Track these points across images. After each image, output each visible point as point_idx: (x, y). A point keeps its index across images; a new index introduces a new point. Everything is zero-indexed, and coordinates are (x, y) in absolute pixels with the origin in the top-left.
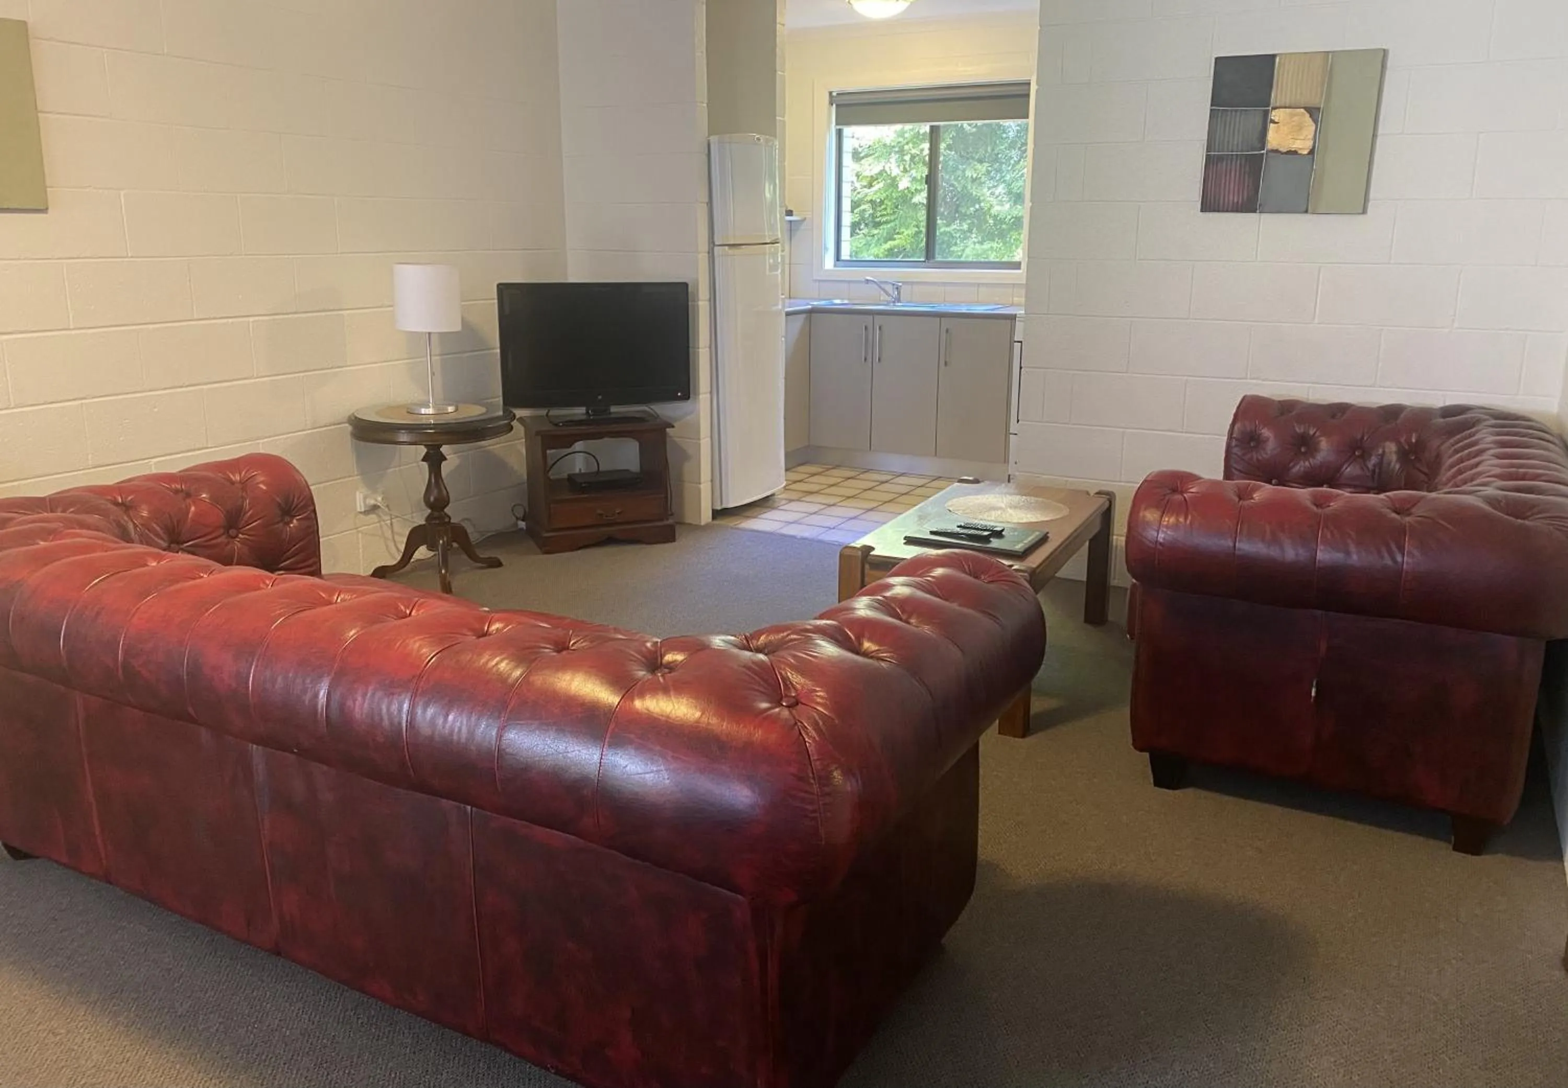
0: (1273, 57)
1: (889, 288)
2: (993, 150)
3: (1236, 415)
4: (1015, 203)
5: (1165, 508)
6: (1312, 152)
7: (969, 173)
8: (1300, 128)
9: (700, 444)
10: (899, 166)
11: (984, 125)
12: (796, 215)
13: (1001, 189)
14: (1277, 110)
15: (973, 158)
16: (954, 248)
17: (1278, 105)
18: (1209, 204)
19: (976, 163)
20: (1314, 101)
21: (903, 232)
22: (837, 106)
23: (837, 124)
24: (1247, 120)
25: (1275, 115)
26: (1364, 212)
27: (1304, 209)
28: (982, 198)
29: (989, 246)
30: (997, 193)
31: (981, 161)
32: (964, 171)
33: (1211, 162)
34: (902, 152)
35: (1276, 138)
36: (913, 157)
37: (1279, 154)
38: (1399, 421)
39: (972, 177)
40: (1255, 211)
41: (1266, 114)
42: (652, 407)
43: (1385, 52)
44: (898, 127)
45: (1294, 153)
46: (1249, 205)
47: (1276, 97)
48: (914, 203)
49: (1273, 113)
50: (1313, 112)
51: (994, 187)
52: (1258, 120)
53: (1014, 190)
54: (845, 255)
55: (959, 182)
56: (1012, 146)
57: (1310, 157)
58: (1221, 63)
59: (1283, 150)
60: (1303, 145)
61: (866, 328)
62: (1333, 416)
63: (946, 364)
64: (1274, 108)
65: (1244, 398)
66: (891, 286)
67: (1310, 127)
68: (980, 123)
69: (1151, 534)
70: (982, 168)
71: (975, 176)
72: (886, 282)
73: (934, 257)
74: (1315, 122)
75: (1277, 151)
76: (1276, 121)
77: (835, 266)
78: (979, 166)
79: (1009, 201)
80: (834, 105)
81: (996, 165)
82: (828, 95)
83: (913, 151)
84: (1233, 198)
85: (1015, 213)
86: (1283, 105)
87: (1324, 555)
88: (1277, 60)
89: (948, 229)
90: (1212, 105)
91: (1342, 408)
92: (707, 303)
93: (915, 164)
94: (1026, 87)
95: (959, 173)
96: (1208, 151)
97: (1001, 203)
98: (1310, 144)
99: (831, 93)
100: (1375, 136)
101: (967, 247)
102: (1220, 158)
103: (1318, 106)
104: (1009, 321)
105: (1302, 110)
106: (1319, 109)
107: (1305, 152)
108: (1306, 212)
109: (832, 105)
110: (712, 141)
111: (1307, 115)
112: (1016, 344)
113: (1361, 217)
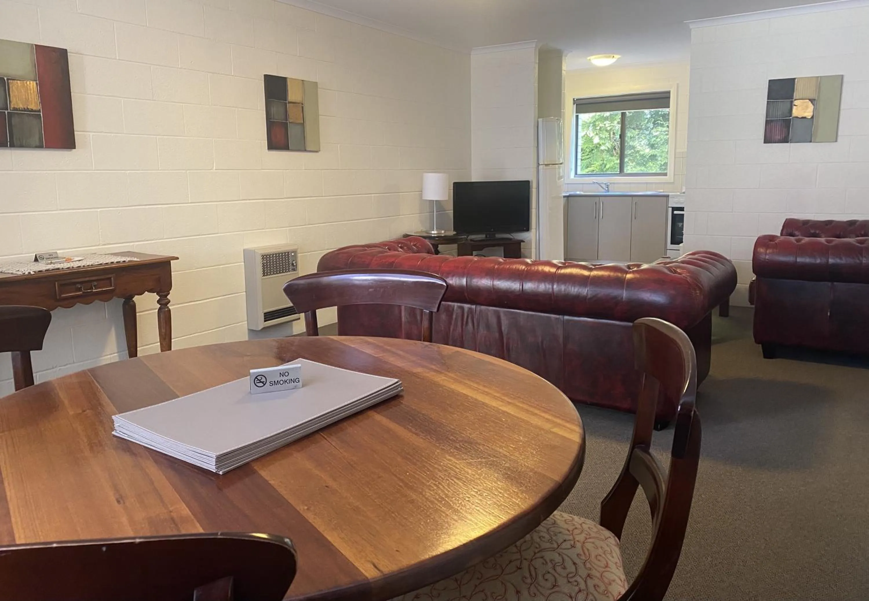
0: (794, 79)
1: (604, 186)
3: (784, 227)
5: (767, 247)
6: (812, 117)
8: (807, 107)
9: (531, 251)
10: (594, 132)
11: (635, 112)
14: (797, 101)
15: (630, 128)
17: (797, 98)
18: (767, 140)
19: (632, 130)
20: (812, 97)
22: (577, 105)
23: (576, 113)
24: (783, 106)
25: (796, 103)
26: (836, 141)
27: (809, 140)
33: (767, 122)
34: (595, 126)
35: (795, 112)
37: (798, 119)
38: (856, 226)
40: (788, 142)
41: (792, 102)
42: (512, 235)
43: (842, 77)
44: (593, 114)
45: (805, 118)
46: (785, 140)
47: (796, 95)
48: (601, 150)
49: (795, 102)
50: (812, 101)
52: (789, 105)
54: (579, 172)
57: (812, 119)
58: (772, 83)
59: (800, 117)
60: (808, 114)
61: (596, 203)
62: (827, 225)
63: (635, 218)
64: (795, 100)
65: (787, 219)
66: (604, 185)
67: (811, 107)
68: (633, 111)
69: (763, 257)
72: (603, 183)
73: (623, 171)
74: (813, 105)
75: (797, 117)
76: (796, 105)
77: (575, 177)
78: (633, 131)
80: (575, 105)
82: (572, 100)
83: (601, 125)
84: (778, 137)
86: (799, 98)
87: (831, 261)
88: (796, 80)
90: (768, 99)
91: (829, 223)
92: (535, 190)
94: (668, 94)
96: (766, 118)
98: (811, 114)
99: (574, 99)
100: (839, 110)
102: (772, 121)
103: (814, 98)
104: (665, 198)
105: (808, 100)
106: (815, 100)
107: (809, 117)
108: (811, 142)
110: (539, 121)
111: (810, 102)
112: (669, 208)
113: (835, 143)
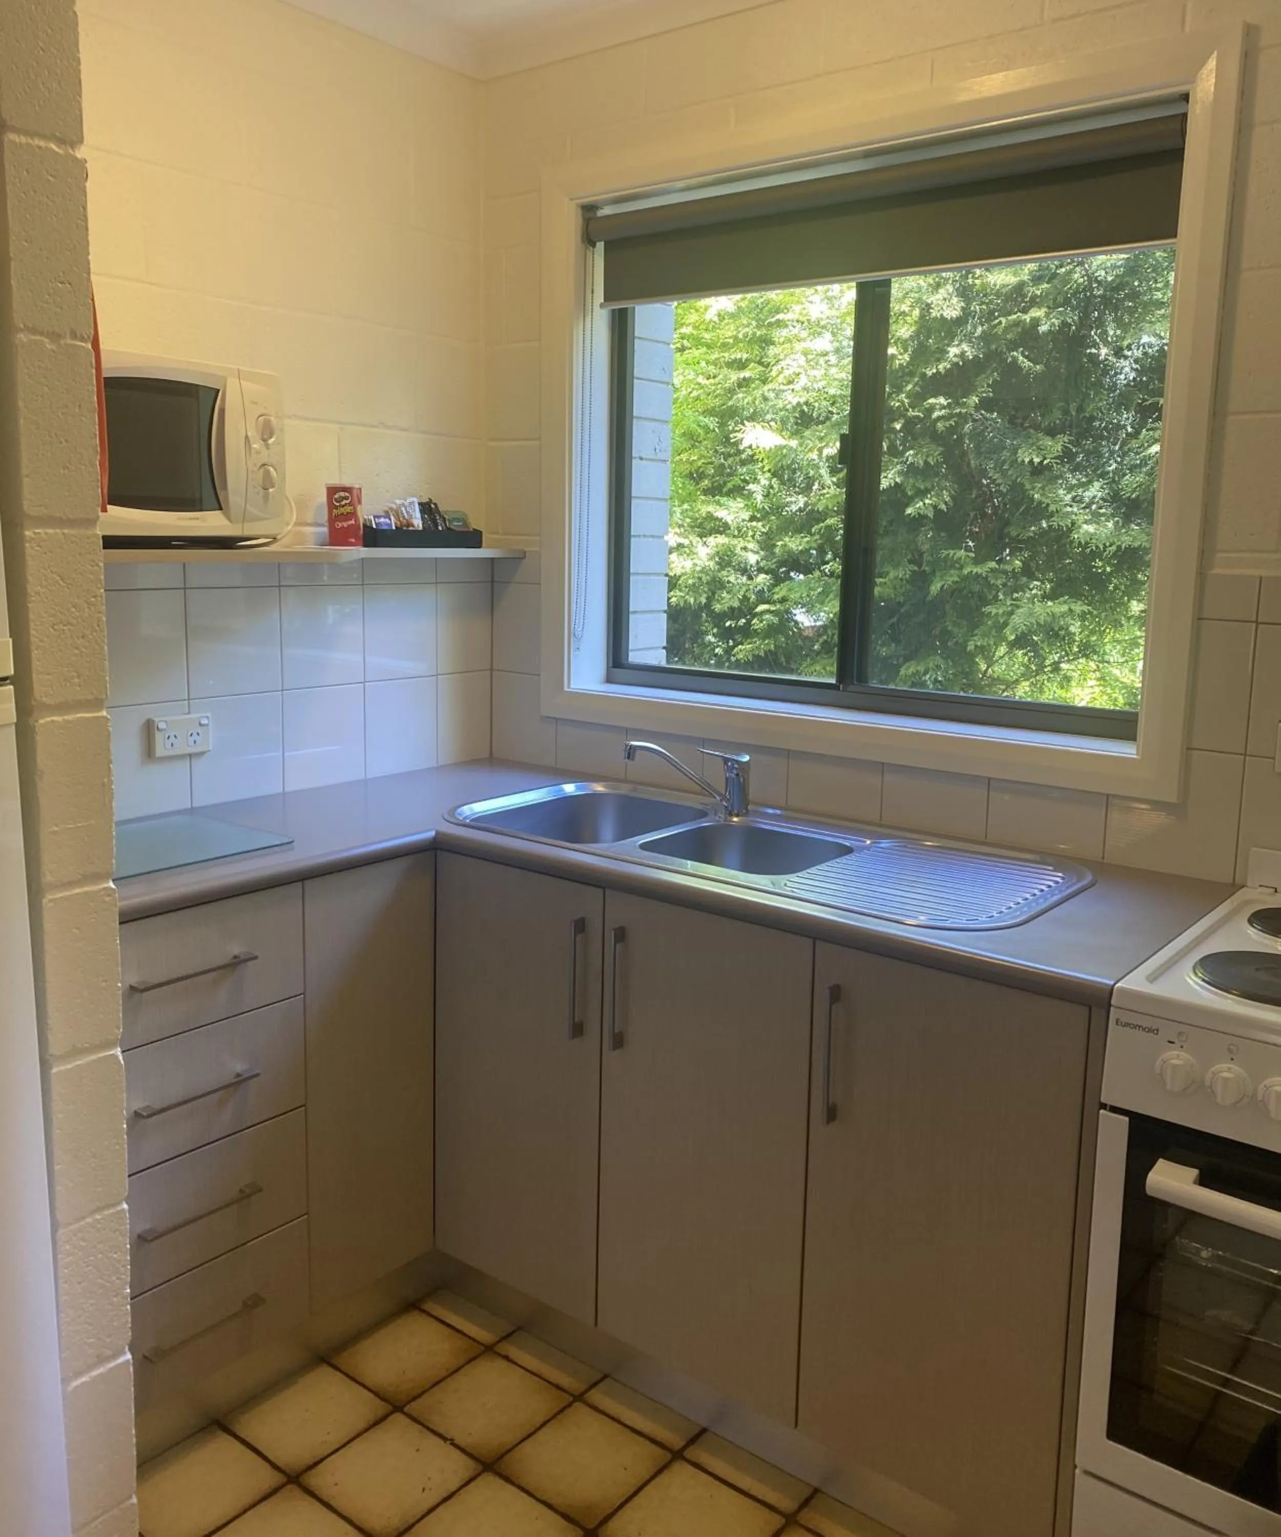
2: (1080, 409)
4: (1127, 519)
7: (1026, 456)
12: (489, 547)
13: (1095, 490)
16: (992, 609)
21: (888, 573)
22: (609, 248)
23: (609, 297)
28: (1052, 508)
29: (1065, 608)
30: (1088, 495)
31: (1052, 433)
32: (1015, 451)
36: (910, 423)
39: (1031, 461)
51: (1082, 485)
53: (1126, 495)
55: (1004, 473)
56: (1123, 402)
63: (831, 1114)
70: (1055, 446)
71: (1037, 460)
73: (862, 678)
77: (609, 680)
79: (1113, 516)
80: (600, 246)
81: (1088, 443)
85: (1126, 541)
89: (977, 570)
93: (914, 439)
95: (1006, 454)
97: (1096, 518)
101: (1018, 607)
109: (593, 245)
